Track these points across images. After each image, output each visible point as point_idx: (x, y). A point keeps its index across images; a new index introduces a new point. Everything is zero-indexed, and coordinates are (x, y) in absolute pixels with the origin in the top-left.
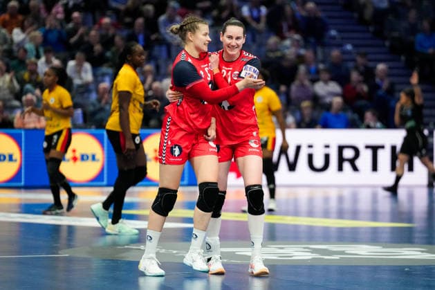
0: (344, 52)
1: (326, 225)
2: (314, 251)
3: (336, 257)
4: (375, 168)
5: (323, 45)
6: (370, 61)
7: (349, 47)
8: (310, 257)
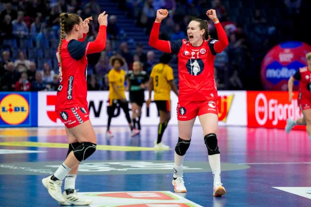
0: (129, 44)
1: (119, 150)
2: (111, 166)
3: (125, 169)
4: (148, 115)
5: (115, 39)
6: (145, 49)
7: (131, 41)
8: (109, 170)
